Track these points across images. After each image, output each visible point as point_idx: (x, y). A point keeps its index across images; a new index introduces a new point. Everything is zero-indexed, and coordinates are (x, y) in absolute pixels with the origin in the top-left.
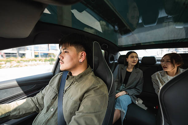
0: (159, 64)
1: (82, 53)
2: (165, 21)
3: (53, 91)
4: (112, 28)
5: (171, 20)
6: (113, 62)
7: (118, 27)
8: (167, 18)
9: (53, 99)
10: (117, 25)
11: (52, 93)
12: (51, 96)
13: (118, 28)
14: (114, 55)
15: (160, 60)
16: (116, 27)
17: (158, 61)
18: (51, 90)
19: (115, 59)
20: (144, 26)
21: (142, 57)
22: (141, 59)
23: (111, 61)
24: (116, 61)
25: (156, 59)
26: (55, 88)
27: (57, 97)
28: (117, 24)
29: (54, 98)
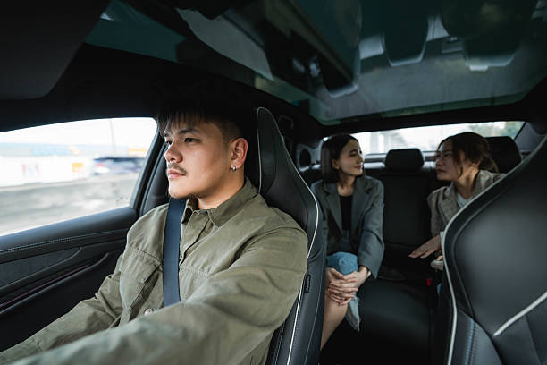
0: (431, 168)
1: (237, 145)
2: (444, 51)
3: (144, 260)
4: (302, 68)
5: (460, 49)
6: (308, 168)
7: (317, 68)
8: (449, 42)
9: (147, 281)
10: (315, 62)
11: (141, 264)
12: (138, 276)
13: (319, 71)
14: (310, 150)
15: (431, 157)
16: (313, 67)
17: (429, 159)
18: (136, 258)
19: (313, 161)
20: (389, 65)
21: (387, 152)
22: (384, 156)
23: (303, 165)
24: (317, 166)
25: (424, 155)
26: (148, 251)
27: (158, 275)
28: (316, 58)
29: (152, 280)
